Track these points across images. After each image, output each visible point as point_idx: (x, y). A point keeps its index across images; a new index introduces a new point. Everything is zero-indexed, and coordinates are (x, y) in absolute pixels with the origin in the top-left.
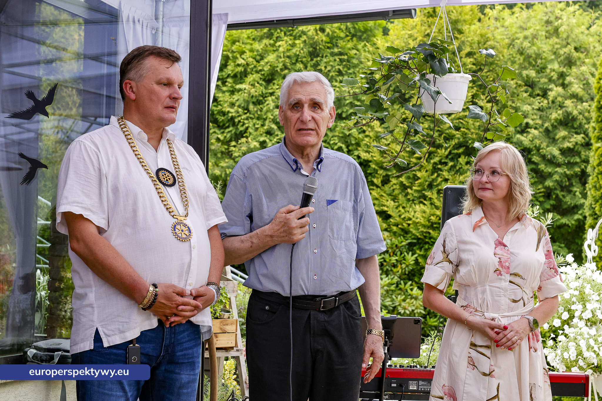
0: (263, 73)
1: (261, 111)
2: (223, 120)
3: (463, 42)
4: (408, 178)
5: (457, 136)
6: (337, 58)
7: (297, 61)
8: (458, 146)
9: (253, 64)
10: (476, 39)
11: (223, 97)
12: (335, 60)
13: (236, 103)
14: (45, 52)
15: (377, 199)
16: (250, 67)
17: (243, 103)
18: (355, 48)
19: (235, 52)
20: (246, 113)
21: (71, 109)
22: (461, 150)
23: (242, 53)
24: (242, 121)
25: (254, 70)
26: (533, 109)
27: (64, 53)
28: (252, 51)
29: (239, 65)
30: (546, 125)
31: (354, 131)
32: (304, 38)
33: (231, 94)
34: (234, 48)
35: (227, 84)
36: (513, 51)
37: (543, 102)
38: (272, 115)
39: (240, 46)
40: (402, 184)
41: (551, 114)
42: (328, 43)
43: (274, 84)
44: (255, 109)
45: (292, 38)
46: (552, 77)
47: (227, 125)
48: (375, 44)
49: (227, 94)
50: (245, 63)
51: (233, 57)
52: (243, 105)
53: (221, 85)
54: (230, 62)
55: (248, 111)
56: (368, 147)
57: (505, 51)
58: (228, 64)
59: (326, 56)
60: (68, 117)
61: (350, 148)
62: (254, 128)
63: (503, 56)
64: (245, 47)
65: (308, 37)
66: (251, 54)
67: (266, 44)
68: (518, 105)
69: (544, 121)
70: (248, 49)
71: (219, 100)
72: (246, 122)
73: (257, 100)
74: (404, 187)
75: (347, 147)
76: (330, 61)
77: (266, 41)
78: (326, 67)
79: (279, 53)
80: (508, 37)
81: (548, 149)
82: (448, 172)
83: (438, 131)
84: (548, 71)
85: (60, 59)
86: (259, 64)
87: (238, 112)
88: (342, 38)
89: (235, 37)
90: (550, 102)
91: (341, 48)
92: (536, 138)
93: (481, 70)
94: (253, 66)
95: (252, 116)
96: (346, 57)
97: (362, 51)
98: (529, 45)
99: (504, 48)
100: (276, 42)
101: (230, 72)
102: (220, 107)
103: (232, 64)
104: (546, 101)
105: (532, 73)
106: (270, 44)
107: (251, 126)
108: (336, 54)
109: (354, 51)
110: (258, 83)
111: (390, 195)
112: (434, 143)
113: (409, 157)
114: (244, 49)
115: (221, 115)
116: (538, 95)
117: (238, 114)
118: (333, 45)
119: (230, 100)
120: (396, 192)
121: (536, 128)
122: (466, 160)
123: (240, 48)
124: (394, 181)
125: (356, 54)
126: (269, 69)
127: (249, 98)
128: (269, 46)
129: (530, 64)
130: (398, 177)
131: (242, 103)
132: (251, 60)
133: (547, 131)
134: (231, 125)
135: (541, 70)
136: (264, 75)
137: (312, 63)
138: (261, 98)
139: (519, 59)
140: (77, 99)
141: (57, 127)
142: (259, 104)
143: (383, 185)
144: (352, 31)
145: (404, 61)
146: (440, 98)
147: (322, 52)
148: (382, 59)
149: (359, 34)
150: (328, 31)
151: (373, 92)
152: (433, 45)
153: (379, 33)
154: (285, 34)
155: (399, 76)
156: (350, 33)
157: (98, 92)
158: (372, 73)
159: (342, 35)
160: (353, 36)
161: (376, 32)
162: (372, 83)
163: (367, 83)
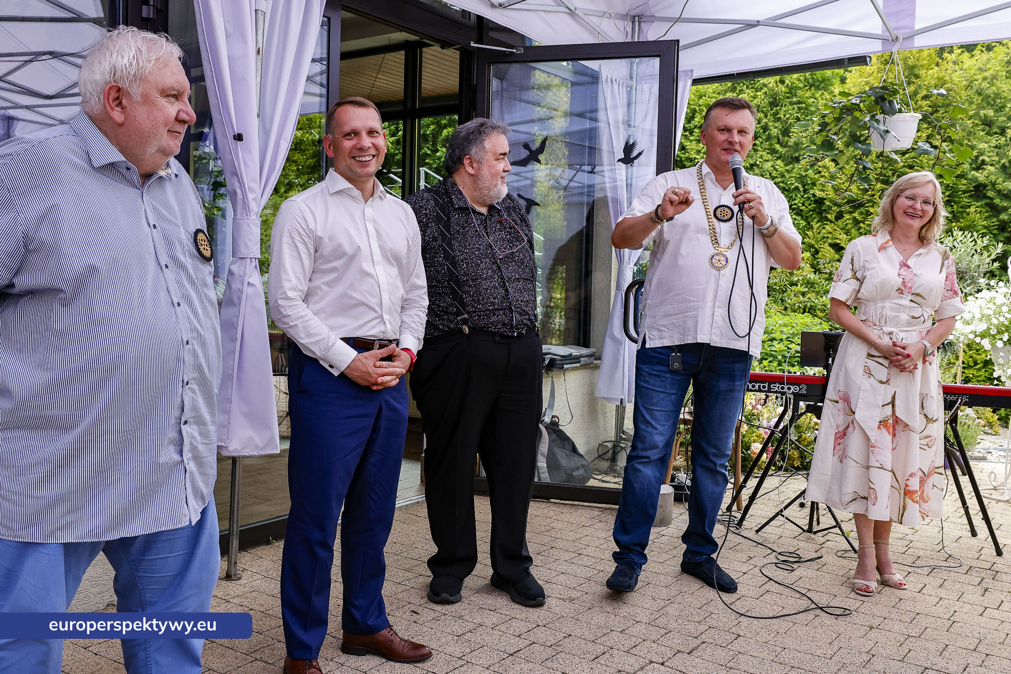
3: (920, 86)
4: (861, 213)
6: (795, 106)
10: (933, 82)
11: (690, 145)
12: (794, 109)
14: (540, 112)
15: (830, 233)
18: (813, 96)
21: (561, 160)
26: (990, 146)
27: (556, 112)
31: (810, 172)
32: (765, 89)
34: (701, 102)
36: (971, 92)
37: (1000, 140)
40: (855, 219)
42: (787, 93)
45: (754, 90)
48: (832, 92)
49: (694, 143)
54: (697, 114)
56: (823, 186)
57: (963, 92)
59: (785, 105)
61: (806, 187)
63: (960, 97)
65: (768, 89)
68: (975, 143)
69: (1001, 158)
71: (687, 147)
74: (856, 222)
75: (804, 187)
76: (789, 110)
78: (785, 115)
80: (966, 79)
81: (1004, 184)
83: (892, 169)
85: (551, 118)
88: (800, 88)
89: (702, 92)
91: (799, 97)
92: (992, 174)
93: (937, 111)
97: (820, 99)
98: (988, 85)
100: (739, 95)
102: (687, 154)
104: (1003, 139)
105: (991, 113)
108: (795, 103)
109: (813, 100)
111: (843, 229)
112: (887, 181)
113: (863, 194)
115: (689, 161)
116: (996, 133)
118: (792, 95)
119: (696, 148)
120: (849, 226)
121: (992, 165)
124: (847, 216)
125: (813, 102)
129: (988, 103)
130: (851, 213)
133: (1004, 167)
135: (1000, 109)
137: (772, 112)
139: (977, 100)
140: (566, 151)
143: (836, 220)
144: (811, 81)
145: (855, 104)
146: (889, 137)
147: (782, 101)
148: (834, 103)
149: (817, 83)
150: (787, 82)
151: (824, 133)
152: (883, 88)
153: (837, 82)
154: (747, 87)
155: (850, 118)
156: (808, 83)
157: (581, 143)
158: (824, 117)
159: (801, 85)
160: (811, 86)
161: (834, 81)
162: (824, 126)
163: (820, 125)
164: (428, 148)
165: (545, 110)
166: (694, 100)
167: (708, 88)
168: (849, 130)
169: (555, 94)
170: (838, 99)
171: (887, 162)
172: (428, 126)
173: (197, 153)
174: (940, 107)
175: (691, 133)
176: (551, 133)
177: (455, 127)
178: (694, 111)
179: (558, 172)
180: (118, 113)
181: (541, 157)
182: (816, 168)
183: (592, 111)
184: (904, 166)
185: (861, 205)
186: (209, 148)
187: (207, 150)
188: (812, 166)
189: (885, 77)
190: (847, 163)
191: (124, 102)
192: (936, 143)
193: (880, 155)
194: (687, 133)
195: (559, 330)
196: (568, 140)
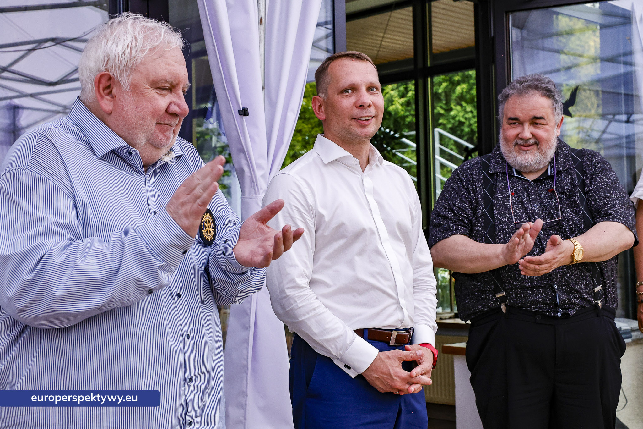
21: (590, 110)
27: (581, 59)
60: (587, 117)
85: (577, 65)
140: (595, 101)
141: (578, 128)
157: (616, 91)
164: (441, 107)
169: (579, 39)
172: (440, 84)
173: (200, 129)
176: (582, 82)
177: (469, 82)
179: (587, 124)
180: (107, 102)
181: (572, 110)
183: (626, 55)
186: (212, 124)
187: (211, 126)
191: (114, 91)
196: (596, 89)
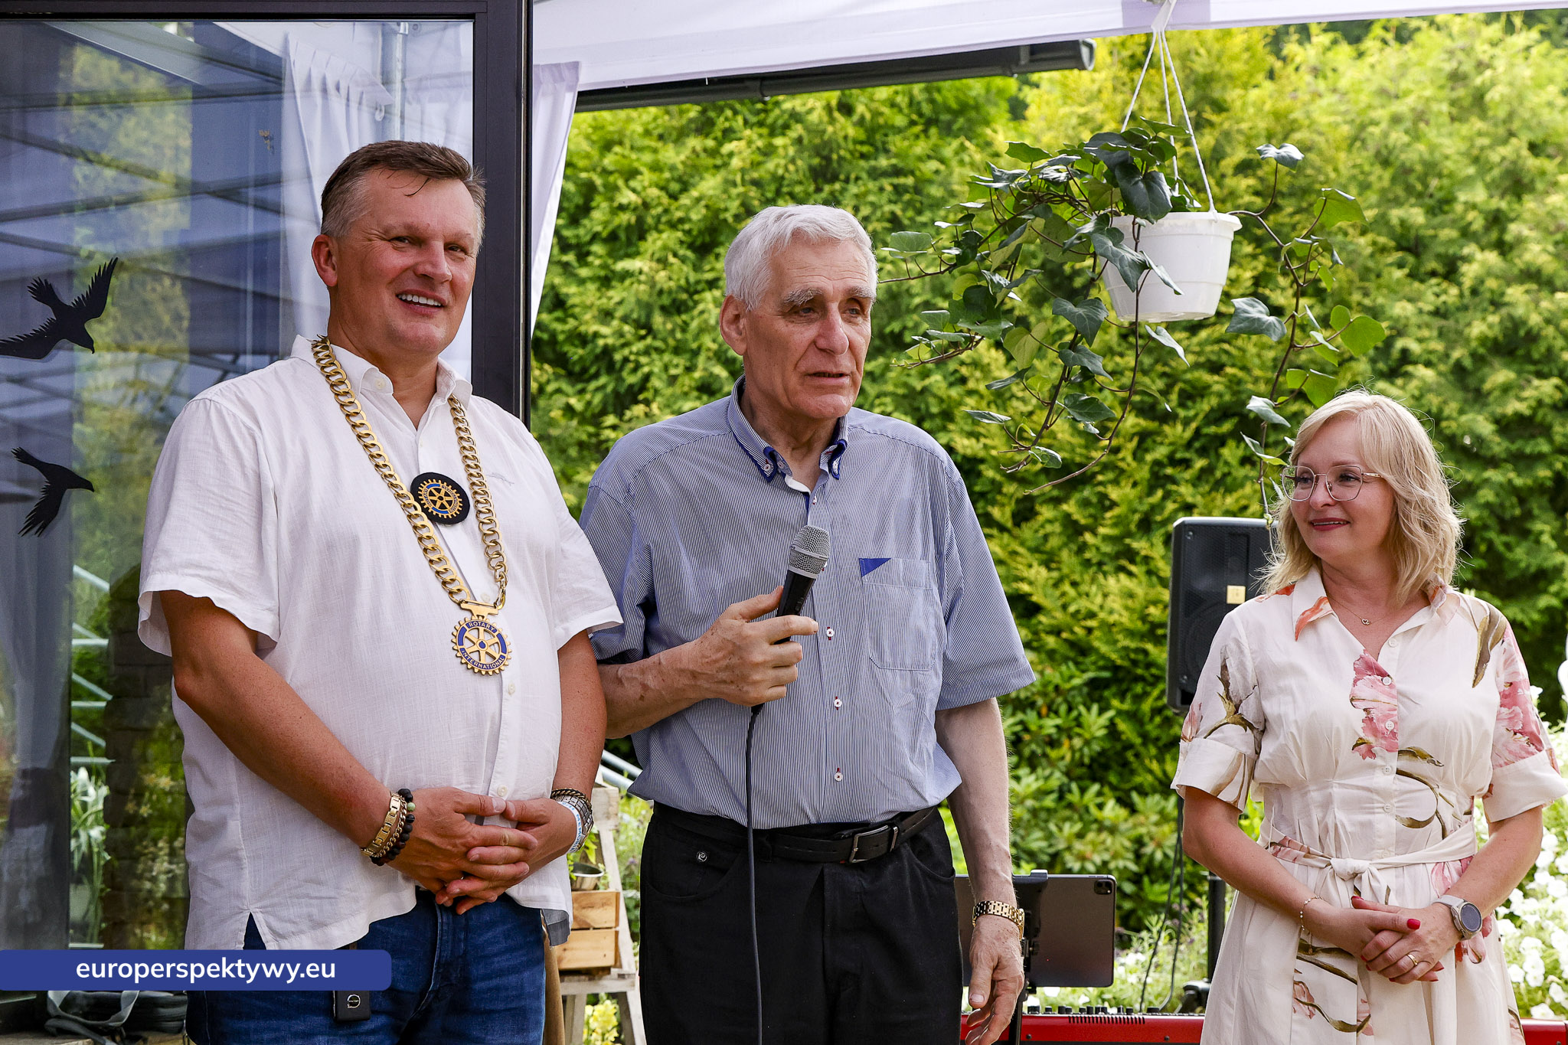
0: (687, 227)
1: (684, 330)
2: (581, 358)
3: (1227, 135)
4: (1085, 503)
5: (1216, 388)
6: (886, 183)
7: (778, 193)
8: (1217, 415)
9: (660, 204)
10: (1262, 125)
11: (581, 294)
12: (881, 189)
13: (615, 310)
16: (654, 212)
17: (636, 309)
18: (935, 155)
19: (611, 173)
20: (643, 338)
21: (170, 335)
22: (1227, 427)
23: (631, 174)
24: (632, 358)
25: (664, 219)
26: (1421, 311)
27: (150, 183)
28: (656, 168)
29: (622, 208)
30: (1457, 354)
32: (797, 130)
33: (603, 285)
34: (609, 161)
35: (590, 259)
36: (1362, 157)
37: (1445, 292)
38: (714, 341)
39: (624, 156)
40: (1068, 521)
41: (1469, 324)
42: (862, 143)
43: (717, 256)
44: (669, 326)
45: (765, 131)
46: (1470, 224)
47: (593, 370)
48: (989, 144)
49: (592, 287)
50: (639, 201)
51: (605, 186)
52: (635, 316)
53: (575, 264)
54: (598, 199)
55: (650, 330)
57: (1342, 156)
58: (593, 204)
59: (857, 179)
60: (163, 354)
62: (665, 377)
63: (1336, 170)
64: (638, 160)
65: (807, 129)
66: (655, 177)
67: (694, 151)
68: (1380, 300)
69: (1451, 345)
70: (645, 165)
72: (643, 360)
73: (674, 301)
74: (1073, 529)
76: (867, 193)
77: (694, 142)
79: (730, 172)
80: (1348, 118)
81: (1464, 418)
82: (1194, 486)
83: (1164, 375)
84: (1459, 208)
86: (675, 205)
87: (621, 335)
88: (899, 131)
89: (610, 132)
90: (1467, 293)
91: (896, 156)
92: (1430, 390)
93: (1274, 208)
94: (660, 210)
95: (658, 344)
96: (910, 181)
97: (954, 163)
98: (1406, 139)
99: (1338, 149)
100: (720, 144)
101: (599, 228)
102: (572, 323)
103: (605, 205)
104: (1454, 291)
105: (1416, 216)
106: (705, 150)
107: (656, 370)
108: (885, 174)
109: (934, 165)
110: (675, 255)
111: (1035, 550)
113: (1086, 447)
114: (636, 165)
115: (577, 342)
116: (1433, 274)
117: (622, 341)
118: (877, 149)
119: (598, 303)
120: (1054, 542)
121: (1428, 364)
122: (1240, 452)
123: (625, 162)
124: (1046, 512)
125: (937, 172)
126: (705, 217)
127: (650, 295)
128: (703, 155)
129: (1409, 189)
130: (1056, 501)
131: (632, 311)
132: (654, 192)
133: (1459, 370)
134: (603, 371)
135: (1440, 206)
136: (688, 232)
138: (684, 296)
139: (1380, 178)
140: (184, 307)
141: (132, 384)
142: (679, 312)
143: (1017, 524)
144: (926, 109)
145: (1055, 182)
146: (1150, 283)
147: (846, 167)
148: (997, 179)
149: (945, 117)
150: (860, 109)
151: (973, 266)
152: (1131, 137)
153: (1000, 114)
154: (746, 122)
155: (1039, 223)
156: (921, 115)
157: (232, 283)
158: (968, 217)
159: (900, 121)
160: (930, 123)
161: (992, 110)
162: (970, 243)
163: (958, 244)
165: (109, 173)
166: (588, 156)
167: (629, 120)
168: (1041, 256)
169: (147, 126)
170: (1007, 164)
171: (1149, 351)
174: (1283, 195)
175: (583, 257)
176: (135, 246)
178: (589, 190)
181: (96, 329)
182: (952, 366)
183: (263, 182)
184: (1197, 366)
185: (1087, 480)
188: (940, 363)
189: (1133, 106)
190: (1040, 353)
192: (1279, 299)
193: (1130, 332)
194: (570, 257)
195: (166, 898)
196: (187, 273)
